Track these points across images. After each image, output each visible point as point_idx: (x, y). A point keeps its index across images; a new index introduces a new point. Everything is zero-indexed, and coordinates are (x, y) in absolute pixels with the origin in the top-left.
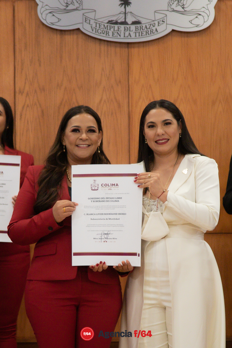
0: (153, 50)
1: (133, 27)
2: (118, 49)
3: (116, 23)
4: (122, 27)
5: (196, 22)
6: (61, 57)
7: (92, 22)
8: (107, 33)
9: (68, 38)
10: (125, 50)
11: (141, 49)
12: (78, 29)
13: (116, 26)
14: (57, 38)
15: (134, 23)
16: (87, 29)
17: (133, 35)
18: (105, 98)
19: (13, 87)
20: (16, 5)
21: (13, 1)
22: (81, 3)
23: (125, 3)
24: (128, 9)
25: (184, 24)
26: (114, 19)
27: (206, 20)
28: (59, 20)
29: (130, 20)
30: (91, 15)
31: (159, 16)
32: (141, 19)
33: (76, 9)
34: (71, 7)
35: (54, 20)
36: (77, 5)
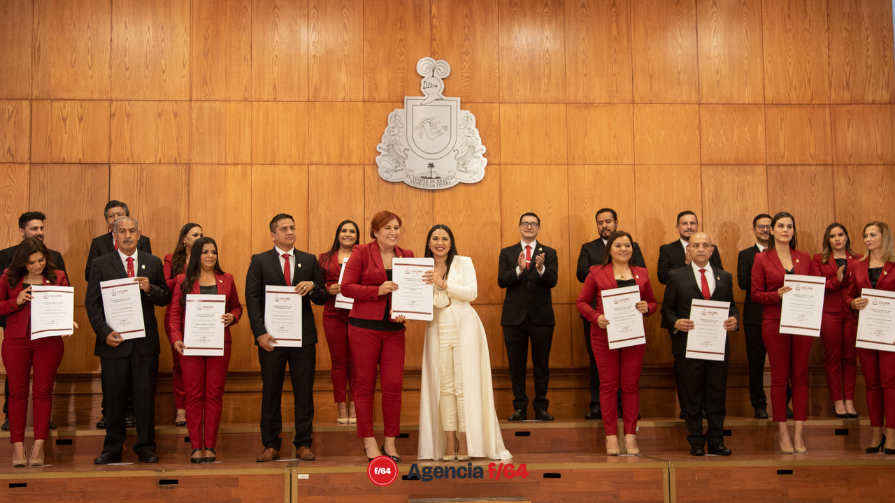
0: (447, 194)
1: (436, 180)
2: (427, 193)
3: (426, 178)
4: (429, 180)
5: (473, 177)
6: (392, 198)
7: (411, 177)
8: (420, 184)
9: (396, 186)
10: (431, 194)
11: (441, 193)
12: (403, 182)
13: (426, 180)
14: (390, 187)
15: (436, 178)
16: (408, 181)
17: (436, 185)
18: (419, 222)
19: (363, 217)
20: (366, 167)
21: (364, 165)
22: (405, 166)
23: (431, 166)
24: (433, 169)
25: (467, 179)
26: (424, 175)
27: (479, 176)
28: (391, 176)
29: (434, 176)
30: (411, 173)
31: (451, 174)
32: (440, 176)
33: (402, 170)
34: (398, 168)
35: (388, 176)
36: (402, 167)
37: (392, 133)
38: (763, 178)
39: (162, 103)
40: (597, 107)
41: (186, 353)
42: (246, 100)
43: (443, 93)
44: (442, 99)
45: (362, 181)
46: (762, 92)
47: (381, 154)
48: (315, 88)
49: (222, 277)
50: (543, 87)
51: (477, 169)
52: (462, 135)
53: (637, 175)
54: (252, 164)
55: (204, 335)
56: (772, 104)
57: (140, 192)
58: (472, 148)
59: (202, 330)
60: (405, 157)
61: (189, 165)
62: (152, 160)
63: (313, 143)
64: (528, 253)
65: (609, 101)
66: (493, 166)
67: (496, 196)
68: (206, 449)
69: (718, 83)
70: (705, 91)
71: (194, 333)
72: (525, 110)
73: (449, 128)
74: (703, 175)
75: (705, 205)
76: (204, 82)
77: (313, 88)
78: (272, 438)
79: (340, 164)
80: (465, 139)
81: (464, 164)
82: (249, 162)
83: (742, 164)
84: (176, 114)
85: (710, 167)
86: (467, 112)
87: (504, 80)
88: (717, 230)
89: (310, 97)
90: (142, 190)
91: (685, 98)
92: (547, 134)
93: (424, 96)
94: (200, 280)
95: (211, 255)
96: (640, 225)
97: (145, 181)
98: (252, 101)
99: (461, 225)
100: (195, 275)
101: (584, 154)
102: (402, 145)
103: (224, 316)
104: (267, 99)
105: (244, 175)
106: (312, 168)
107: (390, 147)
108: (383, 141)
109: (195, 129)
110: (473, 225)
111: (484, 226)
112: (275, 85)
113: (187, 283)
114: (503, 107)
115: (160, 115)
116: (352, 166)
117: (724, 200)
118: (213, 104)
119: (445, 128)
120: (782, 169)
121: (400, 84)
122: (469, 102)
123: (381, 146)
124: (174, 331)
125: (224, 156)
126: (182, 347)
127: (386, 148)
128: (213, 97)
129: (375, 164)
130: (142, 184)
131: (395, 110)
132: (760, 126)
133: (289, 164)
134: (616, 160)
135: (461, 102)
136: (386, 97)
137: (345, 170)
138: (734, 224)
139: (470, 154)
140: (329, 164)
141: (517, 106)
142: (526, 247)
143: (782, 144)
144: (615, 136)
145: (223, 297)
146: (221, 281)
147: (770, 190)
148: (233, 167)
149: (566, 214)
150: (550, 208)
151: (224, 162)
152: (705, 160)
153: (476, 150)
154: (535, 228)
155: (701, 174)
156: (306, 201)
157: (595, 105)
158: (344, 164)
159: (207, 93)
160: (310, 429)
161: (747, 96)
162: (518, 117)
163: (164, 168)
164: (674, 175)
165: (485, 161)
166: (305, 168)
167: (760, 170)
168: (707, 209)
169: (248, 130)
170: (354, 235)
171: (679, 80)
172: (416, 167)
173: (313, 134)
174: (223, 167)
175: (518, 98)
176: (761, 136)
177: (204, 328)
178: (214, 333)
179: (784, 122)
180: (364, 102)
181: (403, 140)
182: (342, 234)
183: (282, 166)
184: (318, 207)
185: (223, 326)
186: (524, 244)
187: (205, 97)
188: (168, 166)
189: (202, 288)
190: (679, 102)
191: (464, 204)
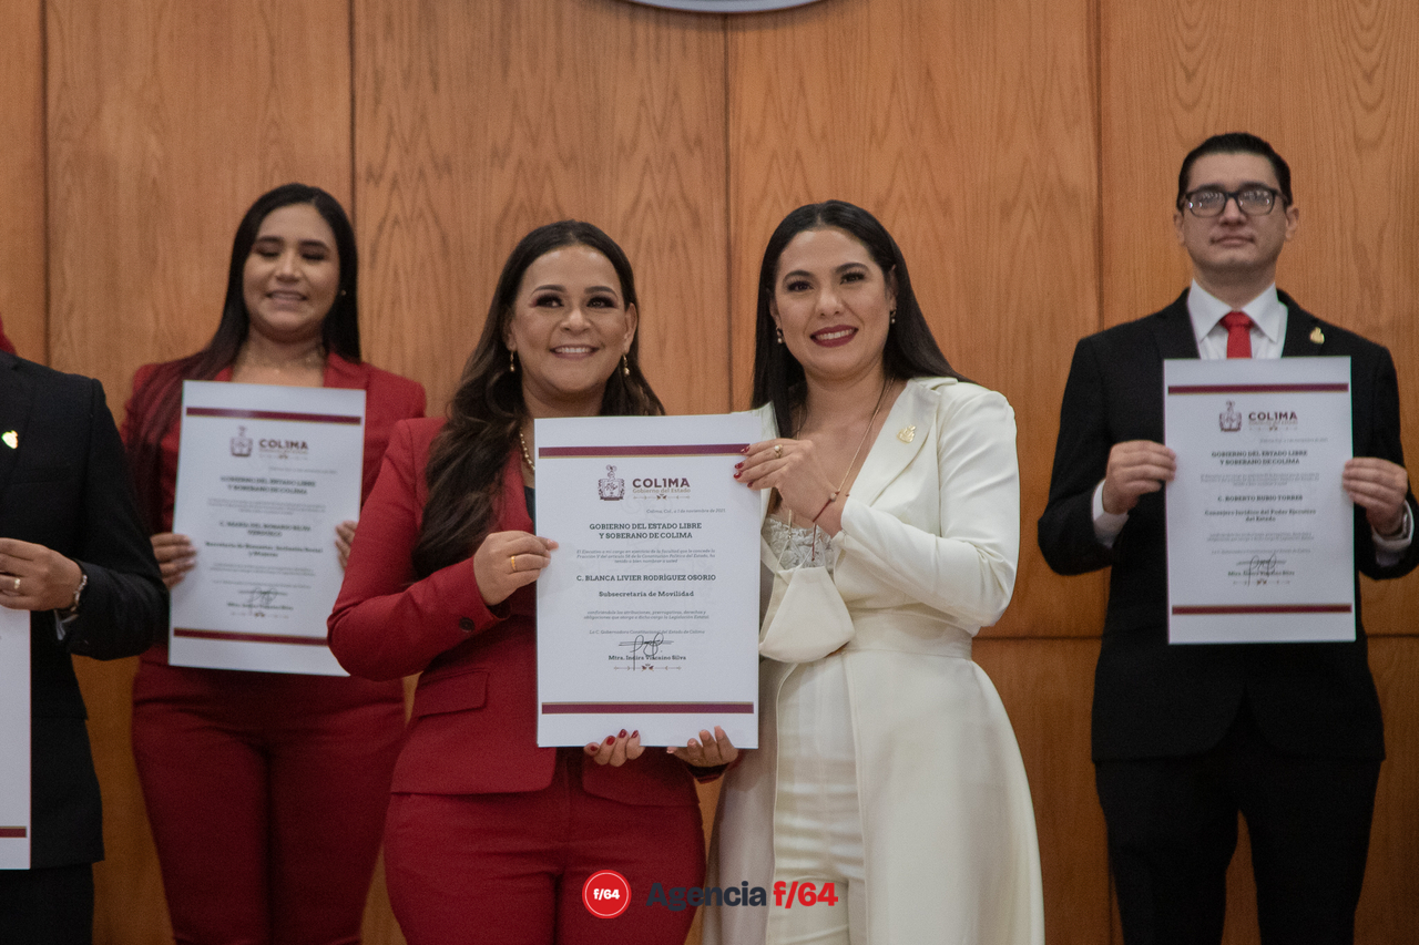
0: (806, 36)
2: (692, 35)
6: (505, 62)
10: (714, 38)
11: (769, 35)
18: (648, 194)
19: (344, 161)
110: (946, 207)
142: (1224, 323)
150: (1369, 108)
154: (1264, 217)
170: (321, 273)
182: (257, 266)
184: (98, 112)
186: (1206, 309)
191: (894, 89)
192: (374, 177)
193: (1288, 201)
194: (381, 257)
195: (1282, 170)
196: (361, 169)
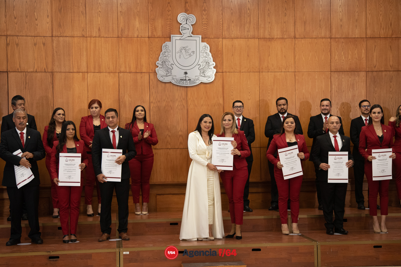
0: (195, 88)
1: (188, 81)
2: (183, 88)
3: (183, 80)
4: (185, 81)
5: (209, 79)
6: (165, 91)
7: (175, 80)
8: (180, 83)
9: (167, 85)
10: (186, 89)
11: (191, 88)
12: (171, 82)
13: (183, 81)
14: (163, 85)
15: (188, 80)
16: (173, 82)
17: (188, 84)
18: (179, 104)
19: (149, 101)
20: (150, 74)
21: (149, 73)
22: (171, 74)
23: (186, 73)
24: (187, 75)
25: (205, 80)
26: (182, 78)
27: (212, 79)
28: (164, 79)
29: (187, 79)
30: (175, 77)
31: (197, 78)
32: (191, 79)
33: (170, 75)
34: (168, 75)
35: (163, 79)
36: (170, 74)
37: (164, 55)
38: (364, 78)
39: (36, 38)
40: (275, 40)
41: (60, 184)
42: (83, 36)
43: (192, 33)
44: (191, 36)
45: (148, 81)
46: (365, 31)
47: (159, 67)
48: (122, 30)
49: (78, 142)
50: (246, 29)
51: (211, 75)
52: (202, 56)
53: (297, 78)
54: (87, 72)
55: (70, 175)
56: (370, 38)
57: (25, 88)
58: (208, 64)
59: (68, 173)
60: (172, 68)
61: (52, 73)
62: (32, 70)
63: (121, 61)
64: (239, 122)
65: (282, 37)
66: (219, 73)
67: (221, 89)
68: (71, 235)
69: (341, 26)
70: (334, 31)
71: (64, 174)
72: (236, 42)
73: (195, 52)
74: (332, 77)
75: (333, 94)
76: (60, 26)
77: (121, 30)
78: (106, 228)
79: (136, 72)
80: (204, 59)
81: (203, 72)
82: (86, 71)
83: (353, 71)
84: (44, 44)
85: (336, 73)
86: (205, 44)
87: (225, 25)
88: (339, 108)
89: (119, 35)
90: (26, 87)
91: (323, 35)
92: (248, 56)
93: (182, 34)
94: (67, 144)
95: (71, 131)
96: (298, 105)
97: (28, 82)
98: (87, 37)
99: (202, 105)
100: (64, 142)
101: (268, 66)
102: (170, 62)
103: (80, 165)
104: (95, 36)
105: (84, 78)
106: (121, 75)
107: (163, 63)
108: (159, 60)
109: (55, 53)
110: (208, 105)
111: (214, 106)
112: (99, 28)
113: (60, 146)
114: (224, 41)
115: (35, 44)
116: (143, 73)
117: (343, 90)
118: (65, 38)
119: (193, 52)
120: (375, 73)
121: (168, 28)
122: (206, 38)
123: (159, 63)
124: (54, 173)
125: (72, 68)
126: (58, 181)
127: (161, 63)
128: (65, 35)
129: (155, 72)
130: (26, 83)
131: (166, 42)
132: (363, 50)
133: (108, 72)
134: (285, 69)
135: (202, 38)
136: (161, 35)
137: (139, 76)
138: (348, 103)
139: (206, 67)
140: (130, 72)
141: (232, 40)
142: (237, 119)
143: (375, 60)
144: (285, 56)
145: (80, 155)
146: (78, 145)
147: (368, 85)
148: (77, 74)
149: (258, 99)
150: (250, 96)
151: (72, 71)
152: (333, 69)
153: (210, 64)
154: (242, 109)
155: (331, 77)
156: (118, 93)
157: (274, 39)
158: (138, 72)
159: (62, 32)
160: (126, 223)
161: (357, 33)
162: (232, 46)
163: (38, 74)
164: (316, 77)
165: (215, 70)
166: (117, 74)
167: (363, 74)
168: (334, 96)
169: (85, 53)
170: (143, 113)
171: (320, 25)
172: (177, 74)
173: (121, 56)
174: (72, 74)
175: (233, 36)
176: (363, 55)
177: (70, 171)
178: (75, 174)
179: (376, 48)
180: (149, 37)
181: (170, 59)
183: (105, 73)
184: (124, 96)
185: (80, 170)
187: (60, 34)
188: (41, 73)
189: (68, 149)
190: (320, 37)
191: (203, 94)
192: (152, 102)
193: (243, 107)
194: (153, 110)
195: (243, 104)
196: (151, 102)
